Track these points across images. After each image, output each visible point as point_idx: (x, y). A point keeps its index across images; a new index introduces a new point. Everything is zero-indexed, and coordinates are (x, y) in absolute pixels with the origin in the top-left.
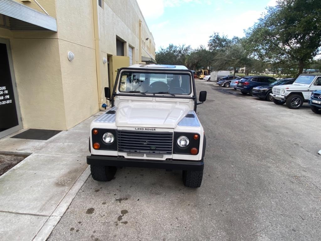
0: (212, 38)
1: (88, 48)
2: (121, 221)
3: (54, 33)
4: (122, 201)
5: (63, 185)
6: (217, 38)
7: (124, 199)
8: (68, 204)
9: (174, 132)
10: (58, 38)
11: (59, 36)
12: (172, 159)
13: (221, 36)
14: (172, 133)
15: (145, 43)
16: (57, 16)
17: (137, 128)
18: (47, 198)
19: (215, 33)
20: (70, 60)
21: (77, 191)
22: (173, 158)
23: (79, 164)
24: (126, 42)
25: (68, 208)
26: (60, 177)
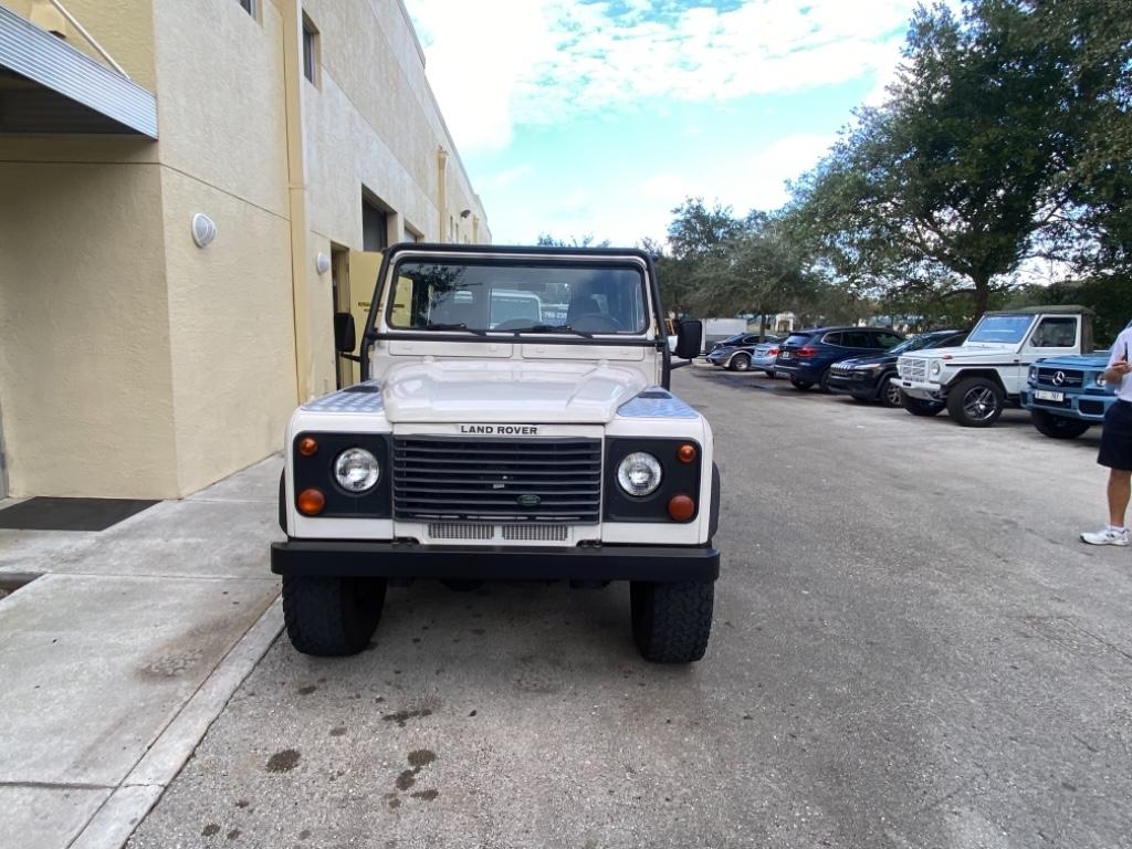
0: (680, 217)
1: (266, 214)
2: (410, 791)
3: (148, 142)
4: (408, 722)
5: (169, 676)
6: (698, 214)
7: (415, 714)
8: (193, 740)
9: (607, 438)
10: (162, 159)
11: (163, 153)
12: (600, 541)
13: (709, 210)
14: (600, 439)
15: (457, 226)
16: (158, 86)
17: (467, 427)
18: (106, 724)
19: (690, 200)
20: (201, 243)
21: (228, 693)
22: (604, 540)
23: (232, 605)
24: (394, 213)
25: (193, 755)
26: (159, 650)
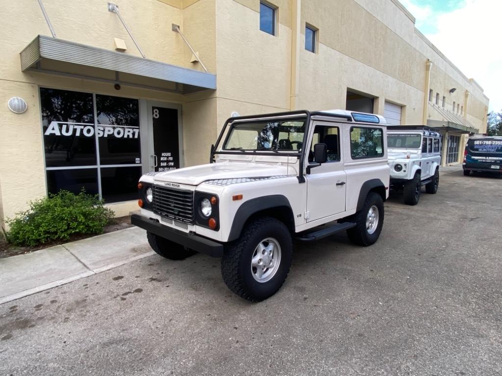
1: (275, 109)
2: (123, 296)
3: (212, 92)
4: (153, 281)
5: (136, 251)
7: (157, 280)
8: (115, 267)
9: (195, 191)
10: (218, 96)
12: (195, 232)
15: (444, 97)
16: (217, 71)
17: (166, 183)
18: (110, 257)
24: (377, 98)
25: (109, 270)
26: (144, 245)
